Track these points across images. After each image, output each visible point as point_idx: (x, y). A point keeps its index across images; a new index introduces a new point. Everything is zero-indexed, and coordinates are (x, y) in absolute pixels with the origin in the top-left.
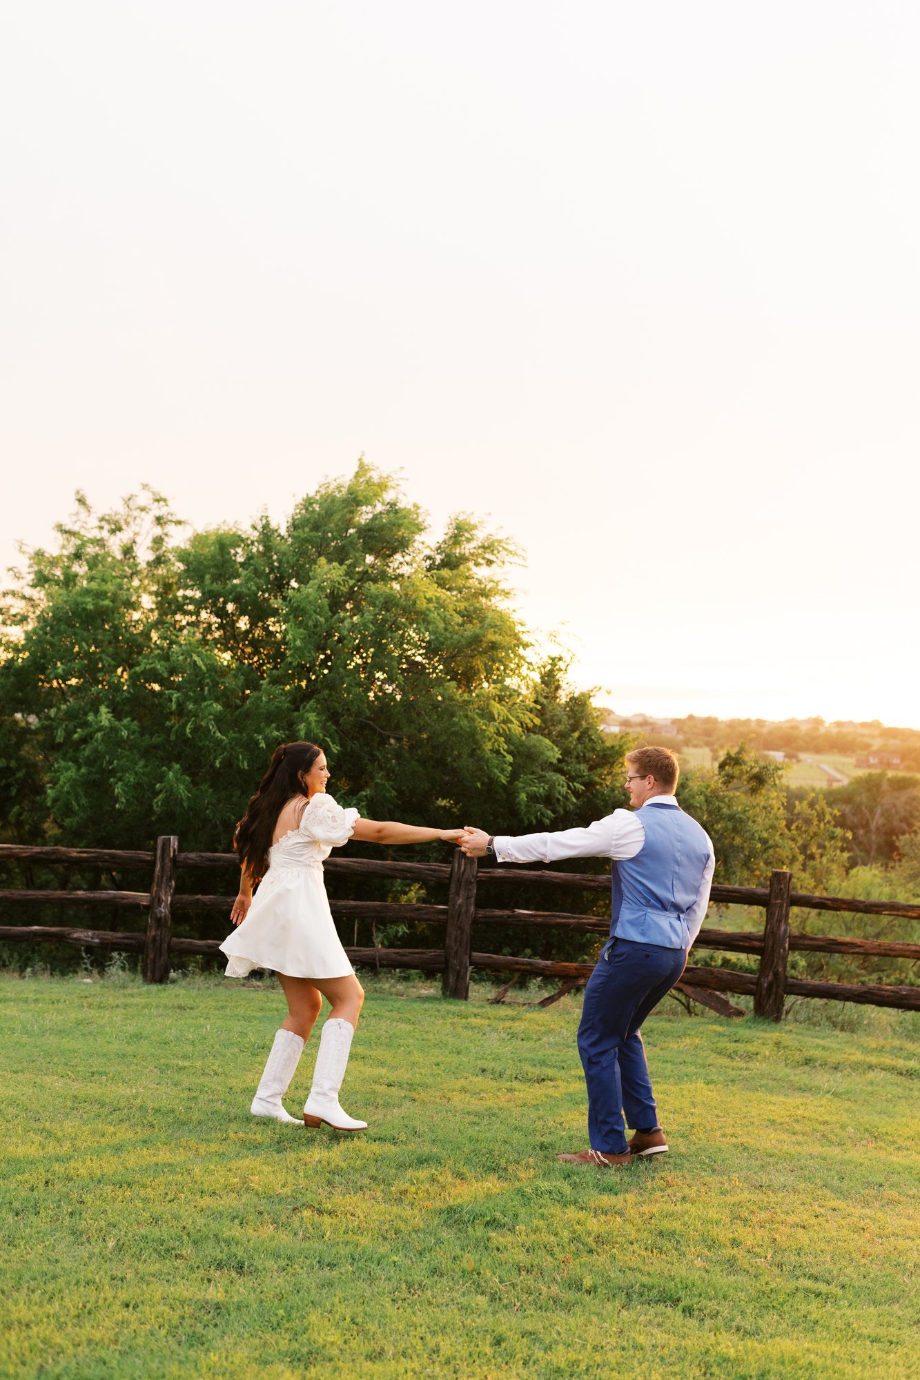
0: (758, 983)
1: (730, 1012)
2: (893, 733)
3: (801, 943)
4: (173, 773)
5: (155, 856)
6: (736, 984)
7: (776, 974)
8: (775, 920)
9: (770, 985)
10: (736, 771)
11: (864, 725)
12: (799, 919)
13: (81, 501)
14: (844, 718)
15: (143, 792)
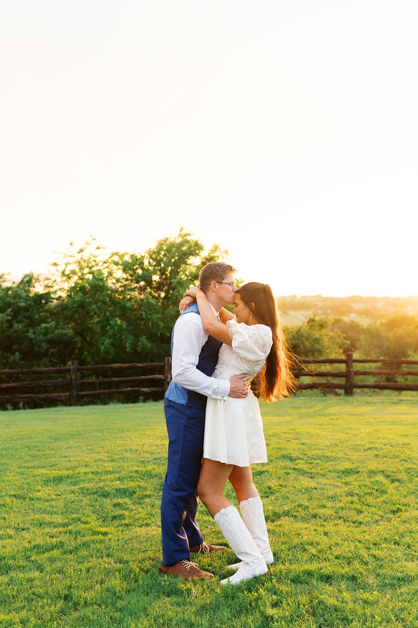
0: (345, 385)
1: (337, 394)
2: (327, 299)
3: (357, 373)
4: (143, 339)
5: (165, 363)
6: (340, 387)
7: (351, 383)
8: (349, 367)
9: (349, 386)
10: (314, 324)
11: (314, 297)
12: (357, 367)
13: (71, 244)
14: (306, 295)
15: (134, 345)
